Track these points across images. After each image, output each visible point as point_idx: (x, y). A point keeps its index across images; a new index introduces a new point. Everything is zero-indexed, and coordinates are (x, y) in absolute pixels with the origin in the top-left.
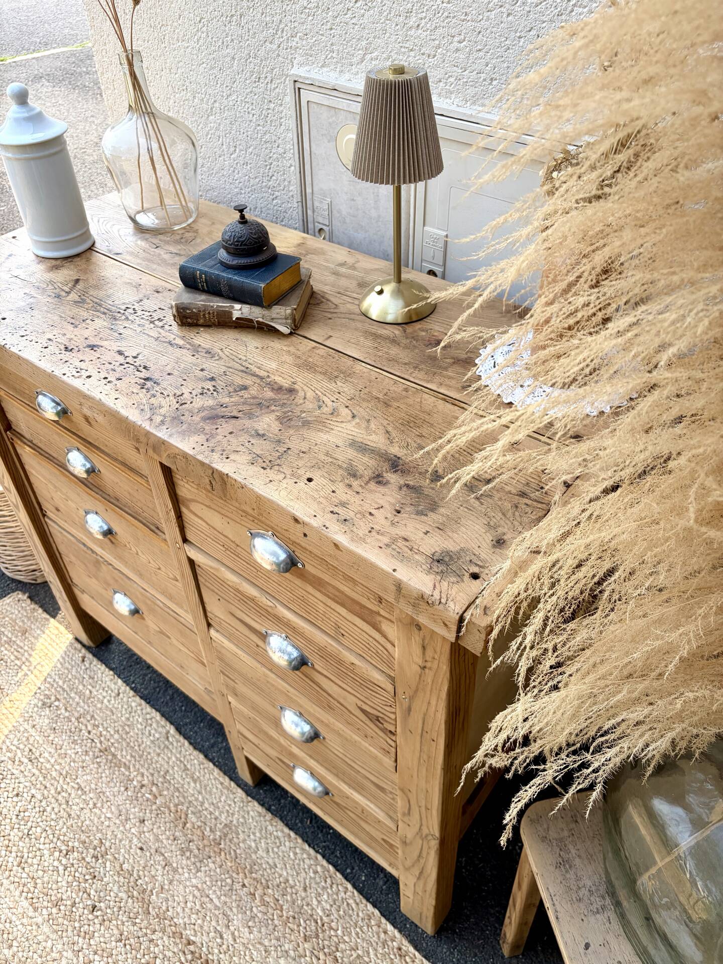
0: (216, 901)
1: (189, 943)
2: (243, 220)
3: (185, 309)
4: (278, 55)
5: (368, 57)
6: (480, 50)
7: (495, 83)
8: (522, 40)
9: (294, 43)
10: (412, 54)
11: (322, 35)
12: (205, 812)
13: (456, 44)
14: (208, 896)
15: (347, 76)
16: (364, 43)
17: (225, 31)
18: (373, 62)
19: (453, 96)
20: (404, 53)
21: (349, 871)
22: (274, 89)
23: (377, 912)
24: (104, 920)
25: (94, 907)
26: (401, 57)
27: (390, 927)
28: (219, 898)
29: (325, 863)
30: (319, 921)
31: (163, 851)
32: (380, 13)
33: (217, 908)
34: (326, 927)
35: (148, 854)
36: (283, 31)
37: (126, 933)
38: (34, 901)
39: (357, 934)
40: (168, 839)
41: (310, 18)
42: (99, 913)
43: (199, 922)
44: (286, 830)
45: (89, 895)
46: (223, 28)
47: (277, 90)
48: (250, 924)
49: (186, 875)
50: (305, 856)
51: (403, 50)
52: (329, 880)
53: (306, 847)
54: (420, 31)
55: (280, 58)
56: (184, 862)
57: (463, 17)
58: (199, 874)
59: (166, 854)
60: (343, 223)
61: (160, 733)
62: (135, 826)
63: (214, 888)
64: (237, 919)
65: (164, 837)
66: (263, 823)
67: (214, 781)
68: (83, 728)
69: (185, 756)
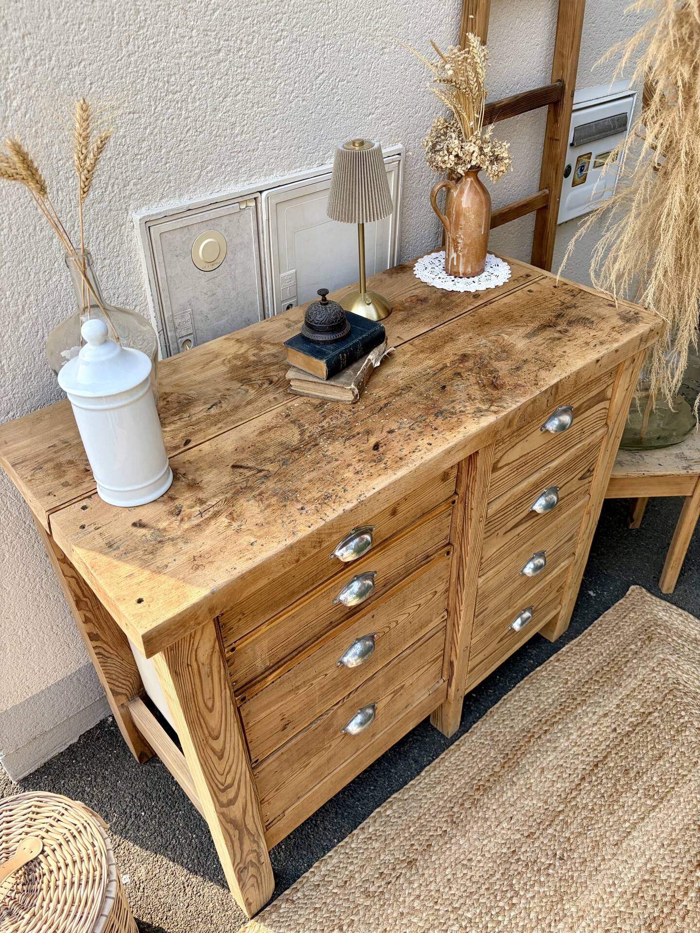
0: (551, 758)
1: (583, 779)
2: (325, 302)
4: (110, 210)
5: (204, 173)
6: (288, 132)
7: (301, 150)
8: (314, 114)
9: (128, 192)
10: (240, 154)
11: (158, 172)
12: (480, 765)
13: (272, 135)
14: (548, 764)
15: (186, 196)
16: (199, 163)
17: (38, 214)
18: (210, 175)
19: (275, 171)
20: (234, 157)
21: (527, 670)
22: (109, 244)
23: (555, 655)
24: (571, 850)
25: (561, 859)
26: (232, 161)
27: (564, 649)
28: (549, 755)
29: (522, 682)
30: (562, 690)
31: (512, 800)
32: (210, 133)
33: (556, 757)
34: (566, 686)
35: (515, 813)
36: (113, 186)
38: (557, 918)
39: (570, 668)
40: (502, 796)
41: (143, 163)
42: (565, 855)
43: (568, 771)
44: (497, 705)
45: (550, 864)
46: (34, 212)
47: (112, 244)
48: (567, 734)
49: (532, 781)
50: (518, 695)
51: (233, 154)
52: (534, 681)
53: (510, 693)
54: (244, 136)
55: (113, 213)
56: (522, 782)
57: (274, 113)
58: (531, 771)
59: (515, 798)
60: (206, 321)
61: (399, 807)
62: (490, 826)
63: (542, 760)
64: (563, 743)
65: (501, 800)
66: (491, 721)
67: (452, 759)
68: (381, 890)
69: (426, 783)
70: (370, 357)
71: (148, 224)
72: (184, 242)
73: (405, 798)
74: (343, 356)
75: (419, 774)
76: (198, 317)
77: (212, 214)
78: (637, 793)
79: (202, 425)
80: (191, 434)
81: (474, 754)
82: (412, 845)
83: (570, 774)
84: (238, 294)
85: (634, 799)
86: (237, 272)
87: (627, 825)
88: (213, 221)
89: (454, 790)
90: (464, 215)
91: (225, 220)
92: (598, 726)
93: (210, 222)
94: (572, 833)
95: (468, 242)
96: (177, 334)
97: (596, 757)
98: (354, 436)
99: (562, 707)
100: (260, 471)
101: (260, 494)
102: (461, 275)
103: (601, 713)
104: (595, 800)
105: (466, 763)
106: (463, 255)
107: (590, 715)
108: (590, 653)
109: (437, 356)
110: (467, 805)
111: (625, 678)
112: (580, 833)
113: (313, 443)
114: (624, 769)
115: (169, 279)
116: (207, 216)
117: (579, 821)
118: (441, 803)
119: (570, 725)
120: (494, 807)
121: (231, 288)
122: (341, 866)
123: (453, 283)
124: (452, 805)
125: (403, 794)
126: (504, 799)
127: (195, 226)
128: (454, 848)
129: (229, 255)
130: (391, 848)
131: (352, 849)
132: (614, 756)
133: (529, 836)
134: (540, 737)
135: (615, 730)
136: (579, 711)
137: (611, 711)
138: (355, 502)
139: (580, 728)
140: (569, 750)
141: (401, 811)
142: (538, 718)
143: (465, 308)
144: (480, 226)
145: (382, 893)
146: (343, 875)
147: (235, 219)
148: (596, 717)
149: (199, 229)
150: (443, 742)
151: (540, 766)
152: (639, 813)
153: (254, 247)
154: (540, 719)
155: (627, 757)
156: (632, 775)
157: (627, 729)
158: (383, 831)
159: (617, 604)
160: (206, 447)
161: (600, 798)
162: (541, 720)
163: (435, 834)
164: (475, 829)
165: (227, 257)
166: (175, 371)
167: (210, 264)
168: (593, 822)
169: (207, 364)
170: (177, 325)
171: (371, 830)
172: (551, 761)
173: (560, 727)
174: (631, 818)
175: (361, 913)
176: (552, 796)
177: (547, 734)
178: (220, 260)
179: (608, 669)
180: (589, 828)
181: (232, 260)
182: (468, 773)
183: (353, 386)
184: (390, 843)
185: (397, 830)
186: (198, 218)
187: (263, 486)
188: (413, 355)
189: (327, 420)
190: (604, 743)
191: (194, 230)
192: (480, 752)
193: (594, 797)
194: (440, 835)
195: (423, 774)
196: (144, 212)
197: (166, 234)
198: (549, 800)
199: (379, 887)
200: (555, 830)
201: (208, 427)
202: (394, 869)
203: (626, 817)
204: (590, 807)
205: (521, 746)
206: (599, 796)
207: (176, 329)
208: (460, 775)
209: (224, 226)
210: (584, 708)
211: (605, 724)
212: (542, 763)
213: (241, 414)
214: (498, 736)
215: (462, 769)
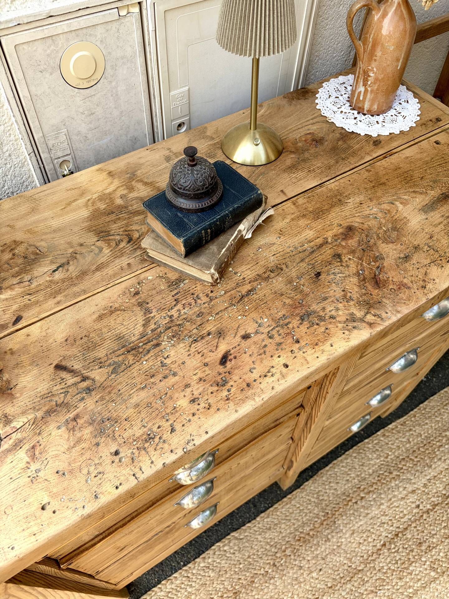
0: (362, 523)
1: (384, 545)
12: (304, 520)
14: (359, 527)
21: (357, 439)
23: (382, 431)
27: (390, 426)
28: (361, 520)
29: (351, 451)
30: (382, 463)
31: (324, 554)
33: (366, 523)
34: (386, 460)
35: (324, 566)
37: (372, 589)
39: (392, 444)
40: (317, 549)
43: (373, 536)
44: (327, 468)
48: (379, 504)
49: (343, 540)
50: (345, 461)
52: (361, 451)
53: (340, 459)
56: (335, 540)
58: (344, 531)
59: (327, 553)
60: (85, 141)
61: (235, 544)
62: (303, 574)
63: (354, 523)
64: (375, 511)
65: (315, 552)
66: (320, 482)
67: (284, 510)
69: (259, 528)
70: (241, 227)
72: (48, 55)
73: (241, 537)
74: (206, 233)
75: (255, 519)
76: (74, 138)
77: (83, 22)
78: (424, 565)
79: (40, 297)
80: (26, 307)
81: (301, 508)
82: (240, 579)
83: (374, 540)
84: (122, 112)
85: (421, 569)
86: (119, 89)
87: (411, 590)
88: (85, 31)
90: (382, 44)
91: (100, 30)
92: (405, 500)
93: (80, 32)
94: (366, 590)
95: (380, 77)
96: (52, 155)
97: (399, 527)
98: (203, 338)
99: (379, 479)
100: (84, 379)
101: (75, 419)
102: (365, 112)
103: (410, 489)
104: (390, 565)
105: (293, 515)
106: (372, 91)
107: (401, 489)
108: (411, 433)
109: (319, 225)
110: (288, 552)
111: (436, 460)
112: (372, 591)
113: (155, 342)
114: (419, 541)
115: (34, 98)
116: (75, 24)
117: (374, 581)
118: (268, 547)
119: (383, 496)
120: (309, 558)
121: (113, 106)
122: (183, 586)
123: (355, 121)
124: (276, 551)
125: (240, 534)
126: (318, 552)
127: (61, 36)
128: (271, 587)
129: (109, 71)
130: (223, 579)
131: (193, 574)
132: (413, 529)
133: (331, 587)
134: (356, 503)
135: (418, 506)
136: (393, 485)
137: (418, 489)
138: (180, 453)
139: (391, 500)
140: (378, 518)
141: (236, 548)
142: (358, 485)
143: (362, 158)
144: (398, 60)
147: (114, 29)
148: (405, 492)
149: (68, 40)
150: (279, 492)
151: (352, 528)
152: (423, 582)
153: (140, 61)
154: (359, 486)
155: (423, 532)
156: (423, 548)
157: (429, 507)
158: (219, 563)
159: (442, 392)
160: (35, 330)
161: (395, 564)
162: (359, 488)
163: (259, 573)
164: (291, 574)
165: (106, 74)
166: (33, 210)
167: (85, 81)
168: (384, 584)
169: (69, 204)
170: (50, 146)
171: (210, 560)
172: (361, 525)
173: (374, 496)
174: (416, 585)
176: (356, 556)
177: (363, 501)
178: (98, 76)
179: (423, 450)
180: (381, 588)
181: (112, 76)
182: (294, 524)
183: (212, 271)
184: (222, 575)
185: (230, 564)
186: (63, 27)
187: (81, 405)
188: (293, 219)
189: (179, 306)
190: (407, 517)
191: (61, 41)
192: (307, 507)
193: (390, 562)
194: (263, 574)
195: (258, 519)
197: (25, 46)
198: (353, 559)
200: (353, 586)
201: (46, 300)
203: (411, 584)
204: (385, 571)
205: (340, 508)
206: (394, 562)
207: (50, 150)
208: (287, 525)
209: (99, 36)
210: (397, 482)
211: (411, 500)
212: (354, 525)
213: (86, 284)
214: (323, 495)
215: (290, 520)
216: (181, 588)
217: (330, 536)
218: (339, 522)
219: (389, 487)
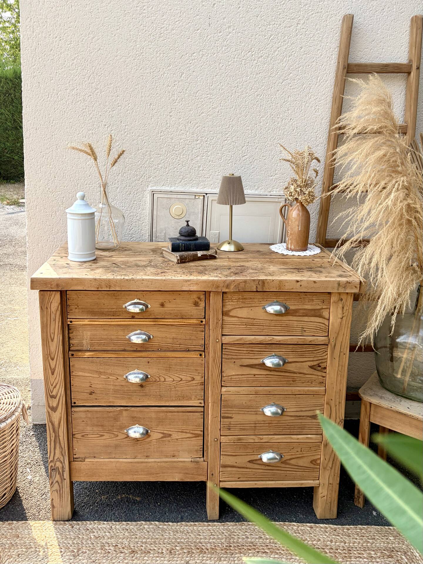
2: (188, 225)
3: (182, 256)
12: (211, 540)
15: (173, 187)
20: (198, 178)
23: (312, 525)
27: (321, 525)
52: (285, 527)
66: (238, 527)
67: (200, 528)
68: (110, 551)
69: (176, 529)
71: (153, 192)
72: (167, 204)
74: (182, 245)
77: (182, 197)
81: (213, 534)
82: (142, 546)
88: (182, 200)
89: (186, 540)
93: (180, 199)
98: (161, 269)
108: (337, 537)
115: (158, 216)
116: (179, 196)
124: (177, 545)
125: (161, 525)
134: (258, 552)
141: (152, 530)
145: (109, 552)
146: (101, 534)
147: (192, 202)
150: (204, 519)
153: (201, 215)
162: (268, 546)
163: (157, 550)
165: (186, 216)
167: (177, 216)
171: (131, 527)
175: (92, 552)
178: (182, 216)
181: (188, 218)
182: (201, 539)
184: (133, 538)
185: (142, 535)
186: (175, 196)
191: (172, 200)
192: (218, 535)
195: (179, 524)
196: (154, 188)
197: (161, 198)
199: (110, 549)
202: (123, 548)
205: (243, 548)
208: (196, 537)
209: (186, 203)
214: (235, 536)
215: (200, 535)
216: (103, 530)
217: (223, 559)
218: (236, 555)
219: (293, 557)
